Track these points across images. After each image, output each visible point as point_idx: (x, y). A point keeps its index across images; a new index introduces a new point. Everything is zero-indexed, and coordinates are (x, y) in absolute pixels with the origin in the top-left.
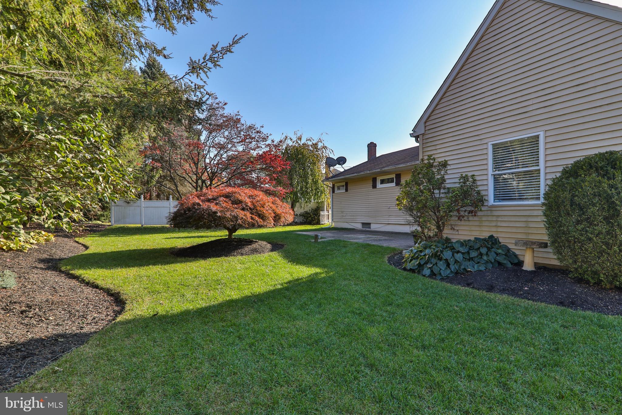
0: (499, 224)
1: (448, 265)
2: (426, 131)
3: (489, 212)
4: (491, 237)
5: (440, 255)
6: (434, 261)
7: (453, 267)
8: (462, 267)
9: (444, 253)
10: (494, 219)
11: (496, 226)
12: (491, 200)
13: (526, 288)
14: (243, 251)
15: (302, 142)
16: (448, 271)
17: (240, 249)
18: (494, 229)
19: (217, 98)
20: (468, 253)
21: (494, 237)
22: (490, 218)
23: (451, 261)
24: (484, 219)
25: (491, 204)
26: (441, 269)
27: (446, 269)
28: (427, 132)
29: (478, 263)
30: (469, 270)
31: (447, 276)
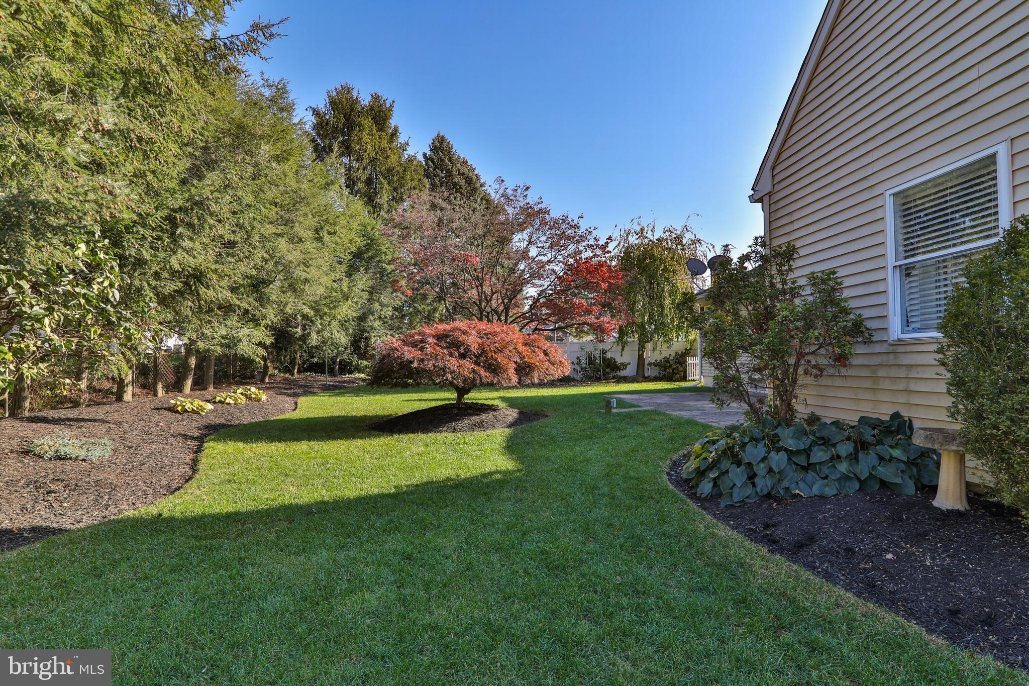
0: (913, 386)
1: (752, 477)
2: (776, 186)
3: (891, 360)
4: (896, 416)
5: (738, 452)
6: (726, 464)
7: (759, 481)
8: (785, 484)
9: (749, 448)
10: (902, 373)
11: (907, 391)
12: (895, 330)
13: (890, 556)
14: (459, 425)
15: (657, 236)
16: (749, 491)
17: (456, 420)
18: (902, 399)
19: (503, 181)
20: (807, 452)
21: (902, 417)
22: (893, 373)
23: (761, 469)
24: (882, 373)
25: (895, 338)
26: (735, 485)
27: (744, 484)
28: (777, 188)
29: (826, 477)
30: (797, 492)
31: (743, 501)
